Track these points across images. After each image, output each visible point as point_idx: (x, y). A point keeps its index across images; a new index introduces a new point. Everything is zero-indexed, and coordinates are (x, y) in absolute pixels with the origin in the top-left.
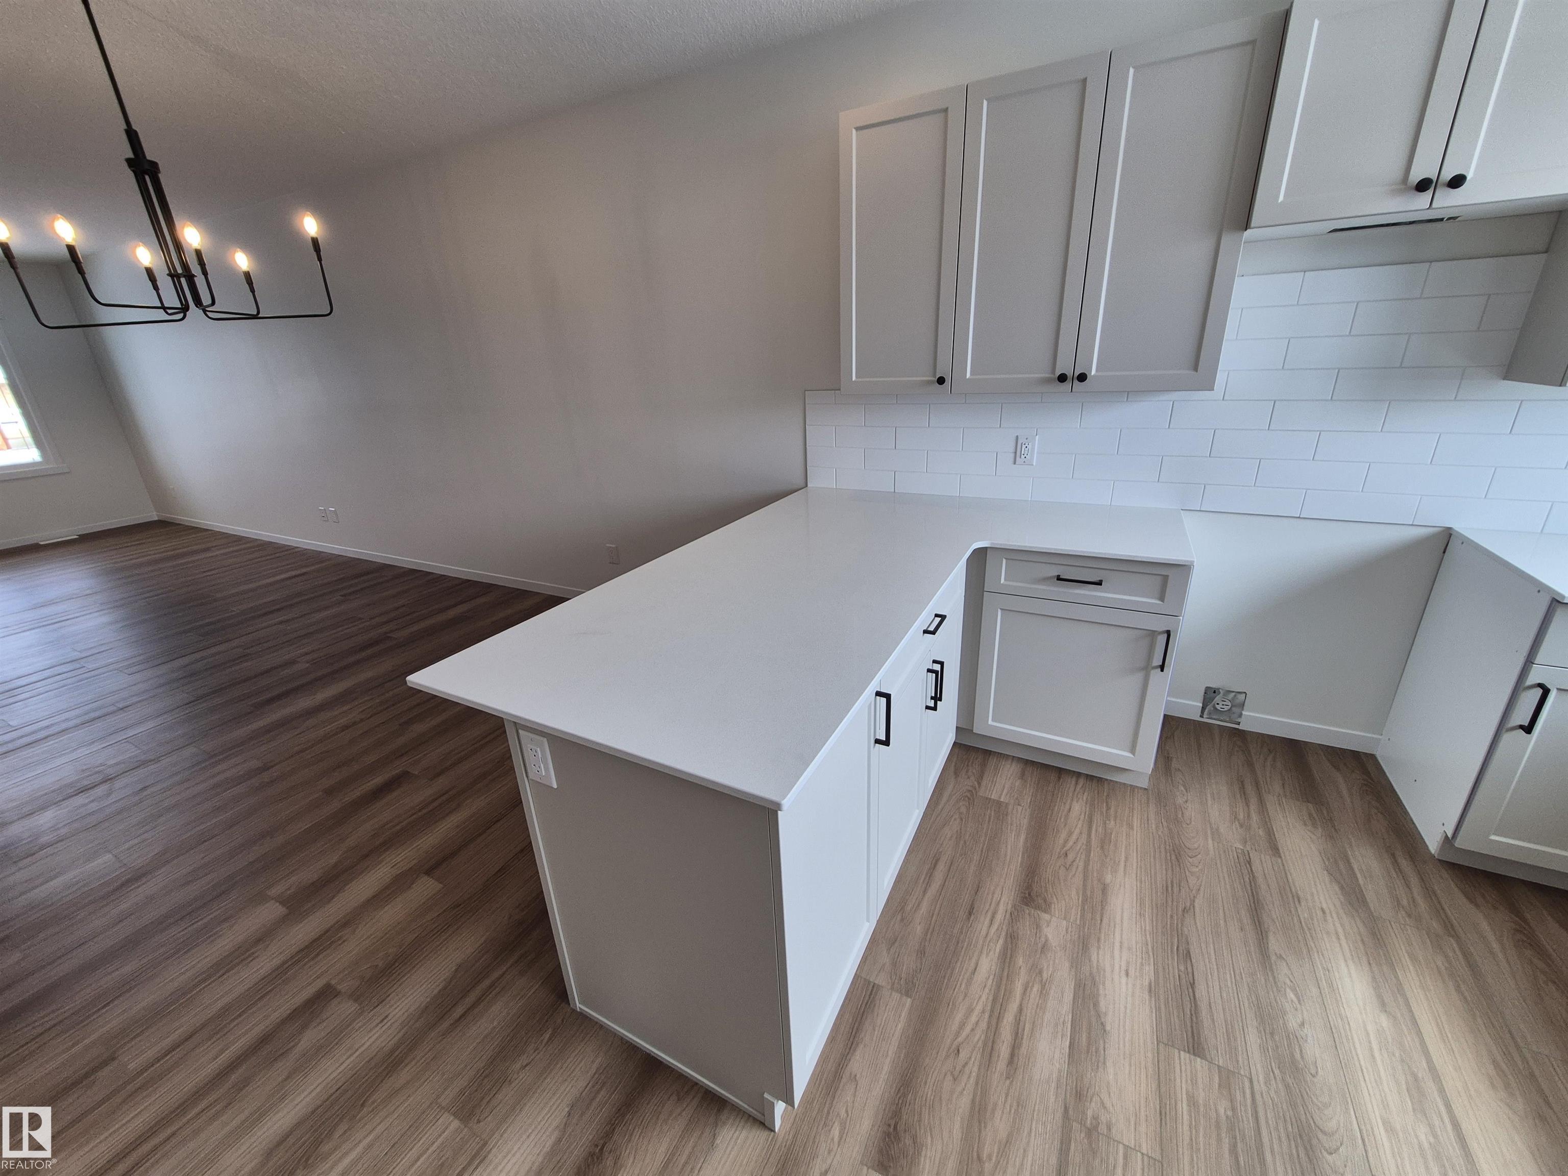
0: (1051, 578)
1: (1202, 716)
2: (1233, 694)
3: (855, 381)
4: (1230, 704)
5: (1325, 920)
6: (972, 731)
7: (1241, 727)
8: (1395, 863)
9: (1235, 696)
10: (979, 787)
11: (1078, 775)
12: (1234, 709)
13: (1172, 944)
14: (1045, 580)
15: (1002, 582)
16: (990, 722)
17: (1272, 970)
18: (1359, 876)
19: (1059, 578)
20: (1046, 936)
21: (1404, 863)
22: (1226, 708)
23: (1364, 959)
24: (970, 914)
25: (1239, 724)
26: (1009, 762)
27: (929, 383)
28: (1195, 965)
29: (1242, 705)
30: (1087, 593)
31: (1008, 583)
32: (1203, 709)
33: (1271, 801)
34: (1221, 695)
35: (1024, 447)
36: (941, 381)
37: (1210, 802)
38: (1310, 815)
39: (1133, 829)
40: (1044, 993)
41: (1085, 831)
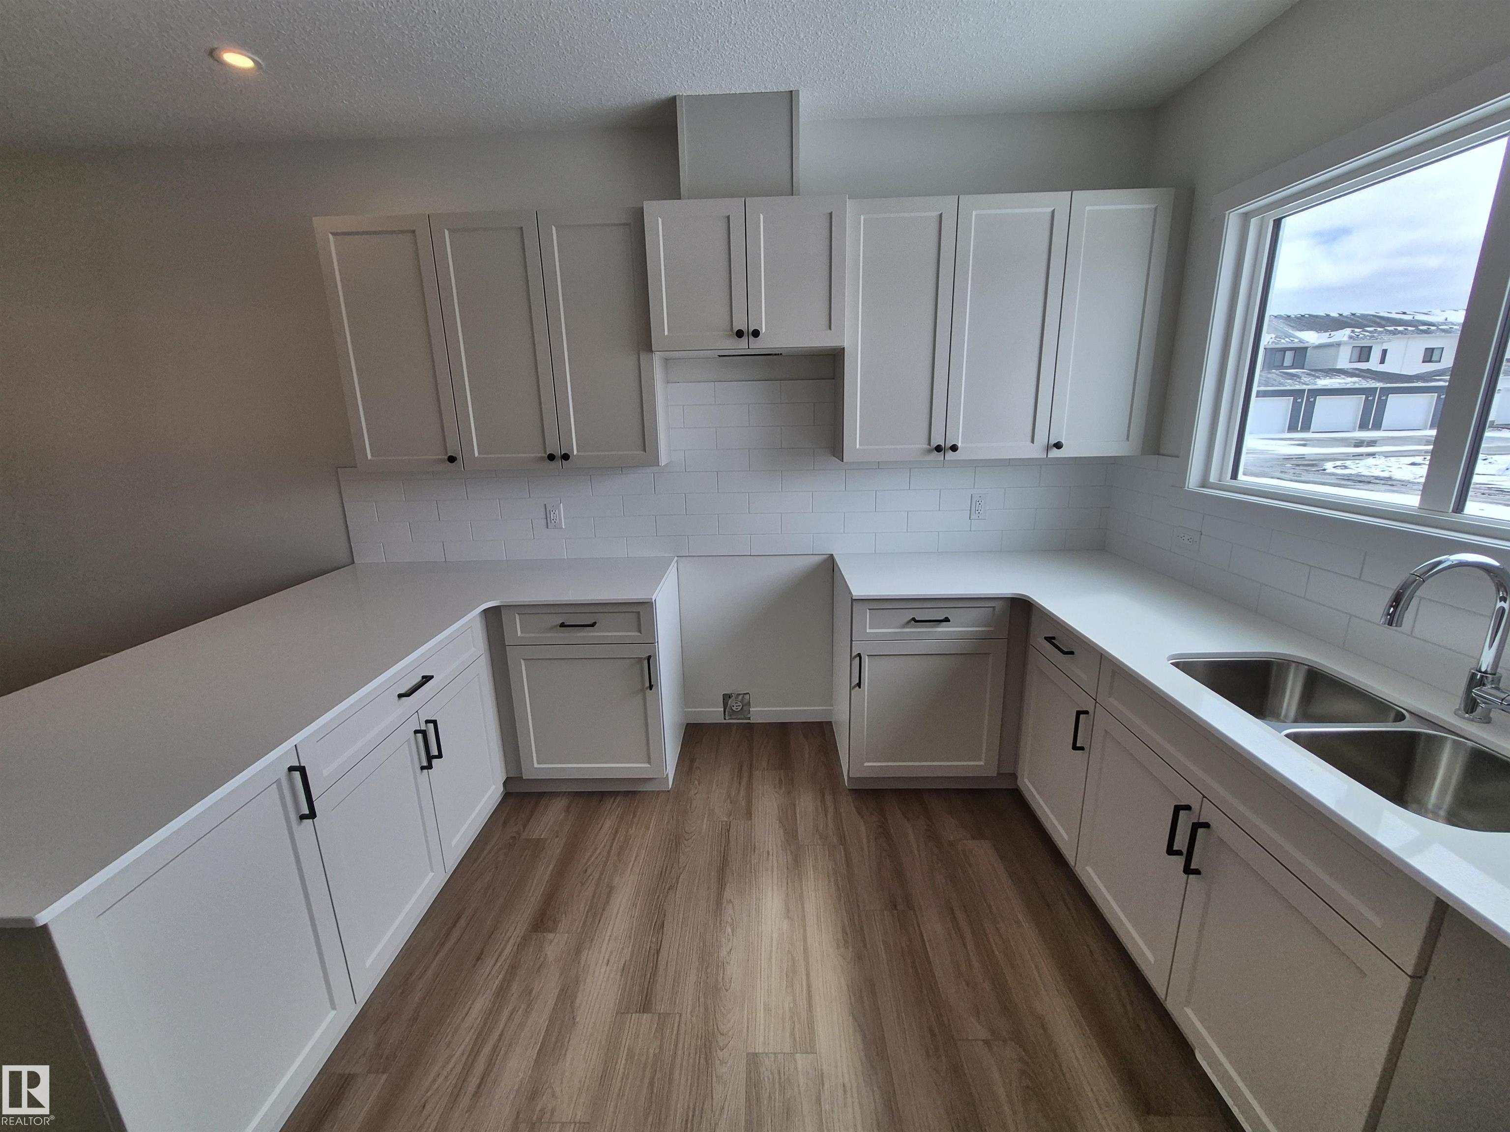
0: (556, 626)
1: (725, 719)
2: (741, 696)
3: (370, 460)
4: (740, 704)
5: (768, 860)
6: (522, 777)
7: (751, 721)
8: (823, 801)
9: (743, 697)
10: (523, 831)
11: (617, 793)
12: (744, 708)
13: (652, 921)
14: (553, 628)
15: (519, 635)
16: (536, 765)
17: (721, 914)
18: (798, 816)
19: (562, 625)
20: (546, 955)
21: (829, 798)
22: (740, 708)
23: (785, 881)
24: (478, 960)
25: (749, 719)
26: (559, 799)
27: (442, 461)
28: (665, 933)
29: (749, 704)
30: (585, 634)
31: (523, 635)
32: (725, 711)
33: (757, 774)
34: (734, 697)
35: (552, 513)
36: (452, 459)
37: (714, 786)
38: (780, 779)
39: (649, 829)
40: (527, 1012)
41: (609, 844)
